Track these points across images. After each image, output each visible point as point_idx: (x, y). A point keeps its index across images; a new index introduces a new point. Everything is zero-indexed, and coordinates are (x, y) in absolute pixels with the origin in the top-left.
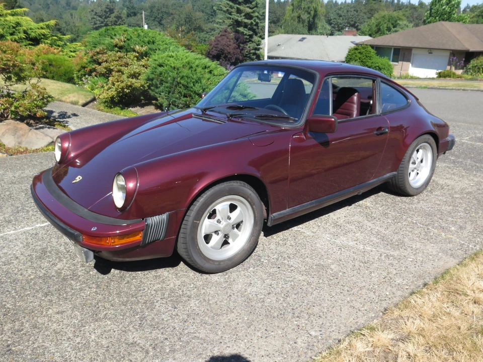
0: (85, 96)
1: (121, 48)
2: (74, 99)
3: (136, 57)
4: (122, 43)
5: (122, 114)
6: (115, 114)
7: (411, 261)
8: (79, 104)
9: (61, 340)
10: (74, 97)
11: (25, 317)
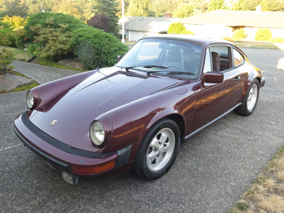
0: (28, 55)
1: (51, 25)
2: (22, 58)
3: (62, 31)
4: (52, 23)
5: (55, 66)
6: (51, 66)
7: (262, 141)
8: (26, 60)
9: (95, 203)
10: (21, 56)
11: (65, 193)
